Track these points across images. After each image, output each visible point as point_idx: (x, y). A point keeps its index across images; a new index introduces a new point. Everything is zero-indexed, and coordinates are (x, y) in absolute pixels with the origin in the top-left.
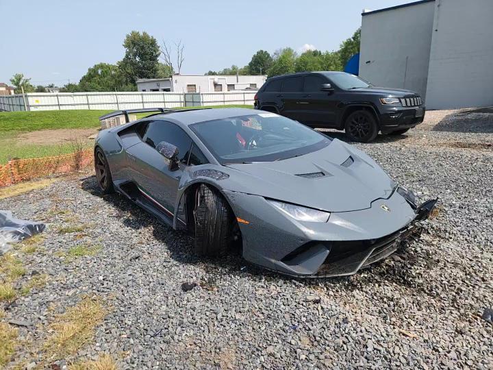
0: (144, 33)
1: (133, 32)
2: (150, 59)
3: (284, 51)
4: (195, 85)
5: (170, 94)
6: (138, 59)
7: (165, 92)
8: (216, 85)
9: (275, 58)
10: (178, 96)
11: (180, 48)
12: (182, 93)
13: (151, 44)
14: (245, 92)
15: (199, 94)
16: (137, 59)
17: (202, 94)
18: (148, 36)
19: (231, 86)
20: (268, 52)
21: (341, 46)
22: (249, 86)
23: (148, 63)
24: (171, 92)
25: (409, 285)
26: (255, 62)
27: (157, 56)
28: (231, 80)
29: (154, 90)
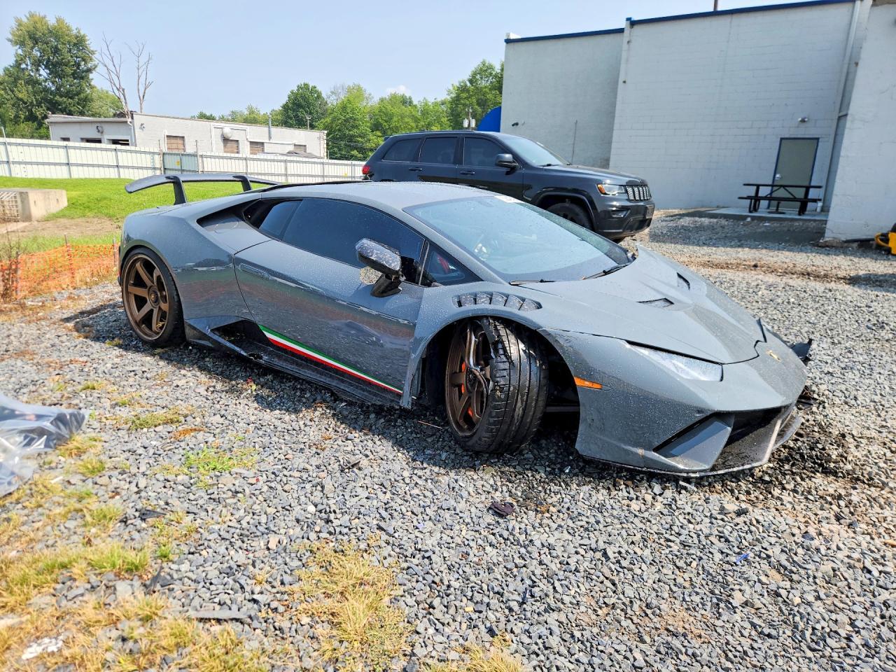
0: (58, 20)
1: (32, 15)
2: (75, 76)
3: (350, 90)
4: (183, 137)
5: (131, 152)
6: (44, 73)
7: (119, 147)
8: (226, 140)
9: (332, 101)
10: (148, 156)
11: (143, 59)
12: (156, 150)
13: (75, 45)
14: (289, 158)
15: (195, 155)
16: (42, 72)
17: (202, 156)
18: (68, 29)
19: (257, 146)
20: (319, 88)
21: (449, 92)
22: (291, 148)
23: (68, 84)
24: (132, 148)
25: (835, 474)
26: (294, 104)
27: (89, 70)
28: (257, 133)
29: (88, 141)
